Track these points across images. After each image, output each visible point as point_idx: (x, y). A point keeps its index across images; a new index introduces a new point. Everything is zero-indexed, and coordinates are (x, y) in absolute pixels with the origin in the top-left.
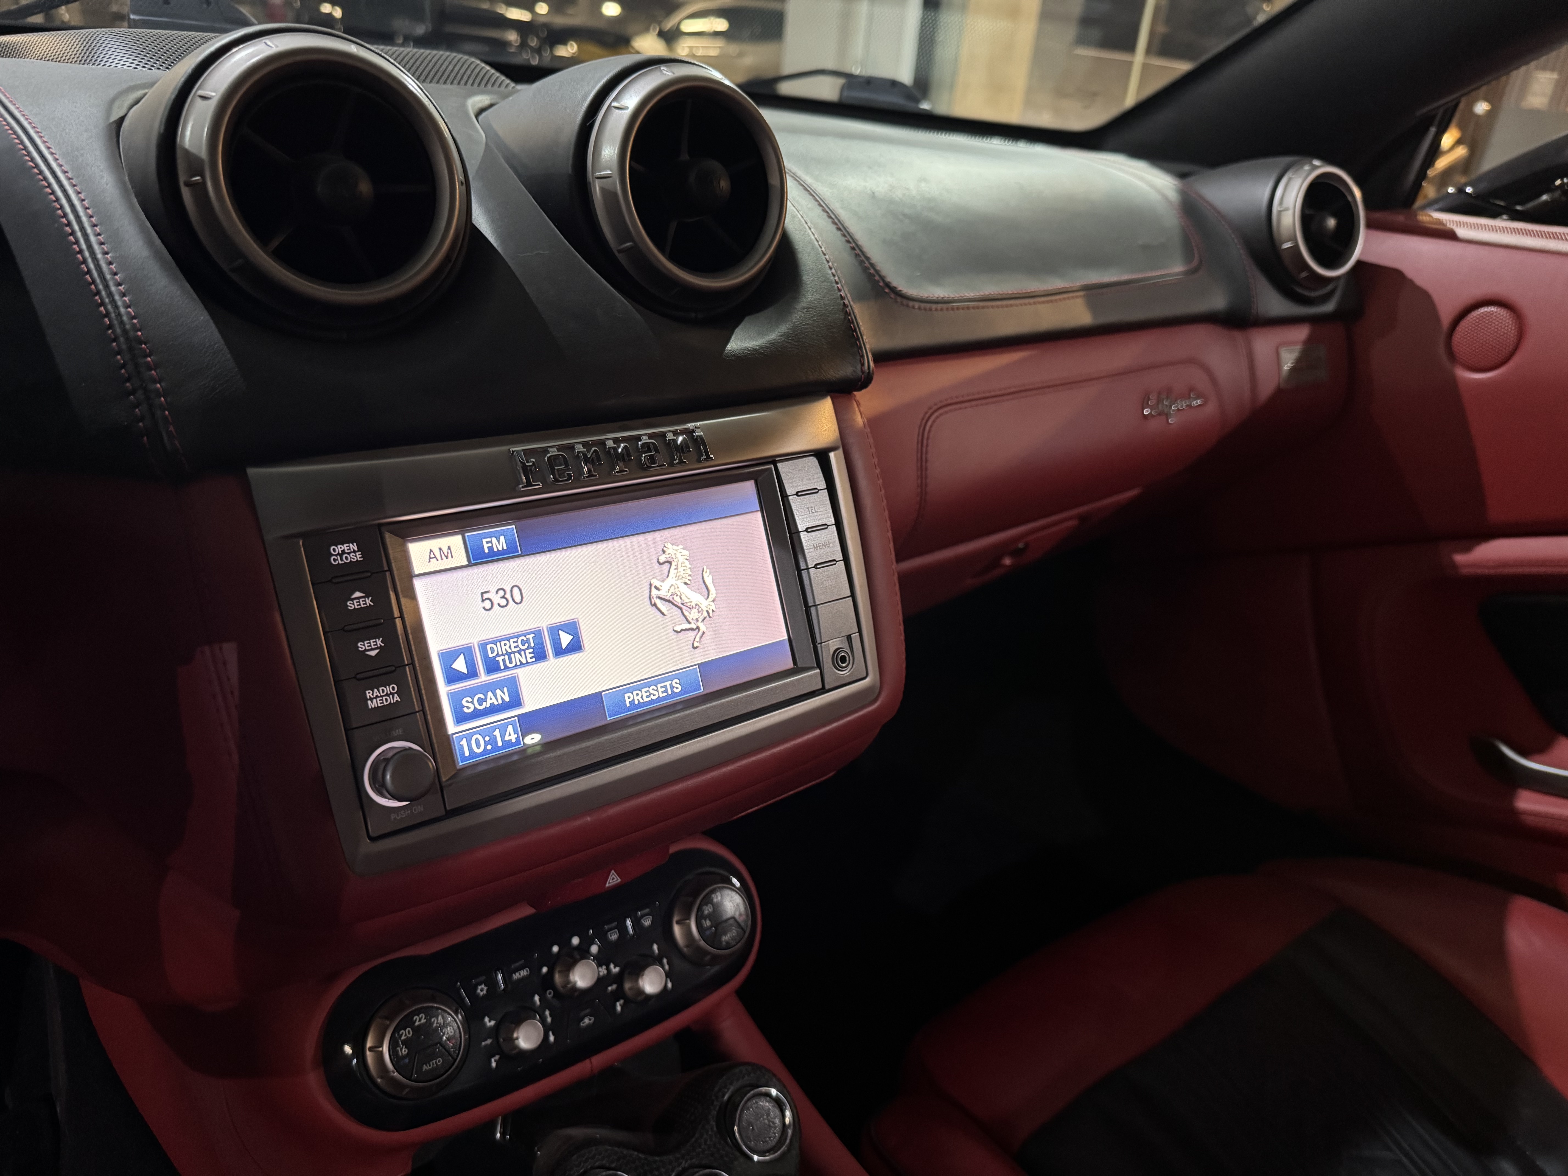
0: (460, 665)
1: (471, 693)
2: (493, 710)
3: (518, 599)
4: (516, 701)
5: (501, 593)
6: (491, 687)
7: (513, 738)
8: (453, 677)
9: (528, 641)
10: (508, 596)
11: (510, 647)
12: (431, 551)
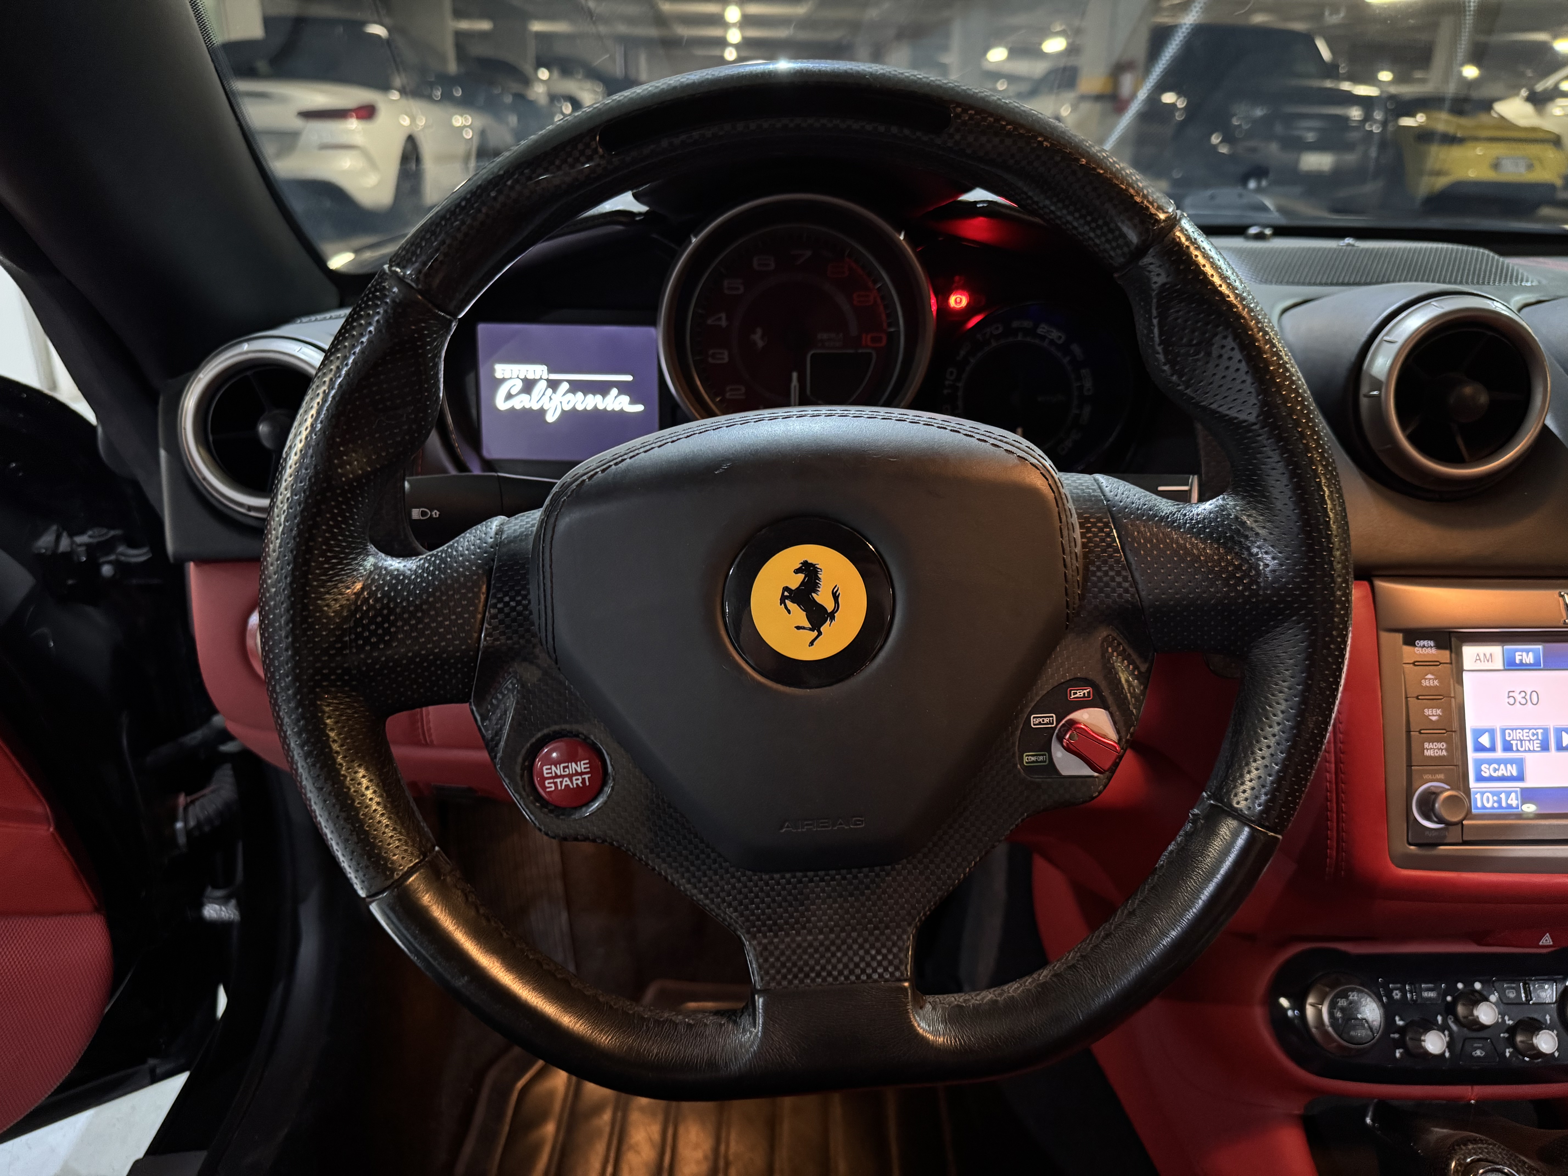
0: (1485, 740)
1: (1490, 762)
2: (1503, 779)
3: (1535, 701)
4: (1520, 778)
5: (1523, 694)
6: (1506, 762)
7: (1514, 803)
8: (1480, 748)
9: (1537, 734)
10: (1528, 697)
11: (1523, 736)
12: (1478, 655)
